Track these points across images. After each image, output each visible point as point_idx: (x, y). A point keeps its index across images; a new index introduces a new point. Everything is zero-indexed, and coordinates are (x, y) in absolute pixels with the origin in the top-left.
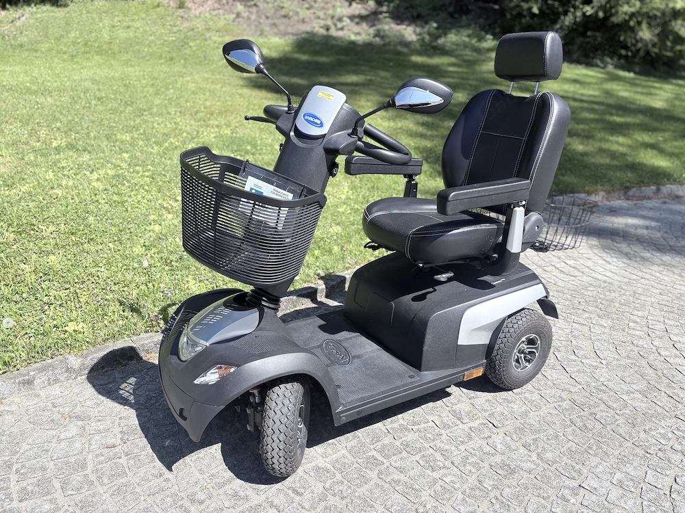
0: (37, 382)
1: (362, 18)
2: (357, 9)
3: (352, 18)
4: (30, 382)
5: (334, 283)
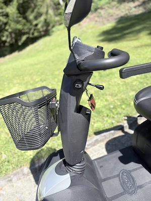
0: (13, 180)
1: (139, 6)
2: (137, 3)
3: (135, 7)
4: (11, 180)
5: (131, 122)
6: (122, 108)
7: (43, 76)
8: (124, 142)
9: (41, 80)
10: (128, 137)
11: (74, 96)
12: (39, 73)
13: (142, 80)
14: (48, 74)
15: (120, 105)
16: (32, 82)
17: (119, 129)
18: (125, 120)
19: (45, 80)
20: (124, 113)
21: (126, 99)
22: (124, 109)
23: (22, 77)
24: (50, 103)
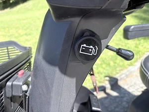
5: (113, 83)
6: (102, 67)
7: (28, 30)
8: (107, 105)
9: (26, 34)
10: (111, 99)
11: (71, 76)
12: (25, 28)
13: (117, 42)
14: (33, 29)
15: (101, 64)
16: (16, 35)
17: (102, 90)
18: (107, 80)
19: (29, 34)
20: (105, 73)
21: (105, 59)
22: (104, 69)
23: (7, 29)
24: (9, 83)
